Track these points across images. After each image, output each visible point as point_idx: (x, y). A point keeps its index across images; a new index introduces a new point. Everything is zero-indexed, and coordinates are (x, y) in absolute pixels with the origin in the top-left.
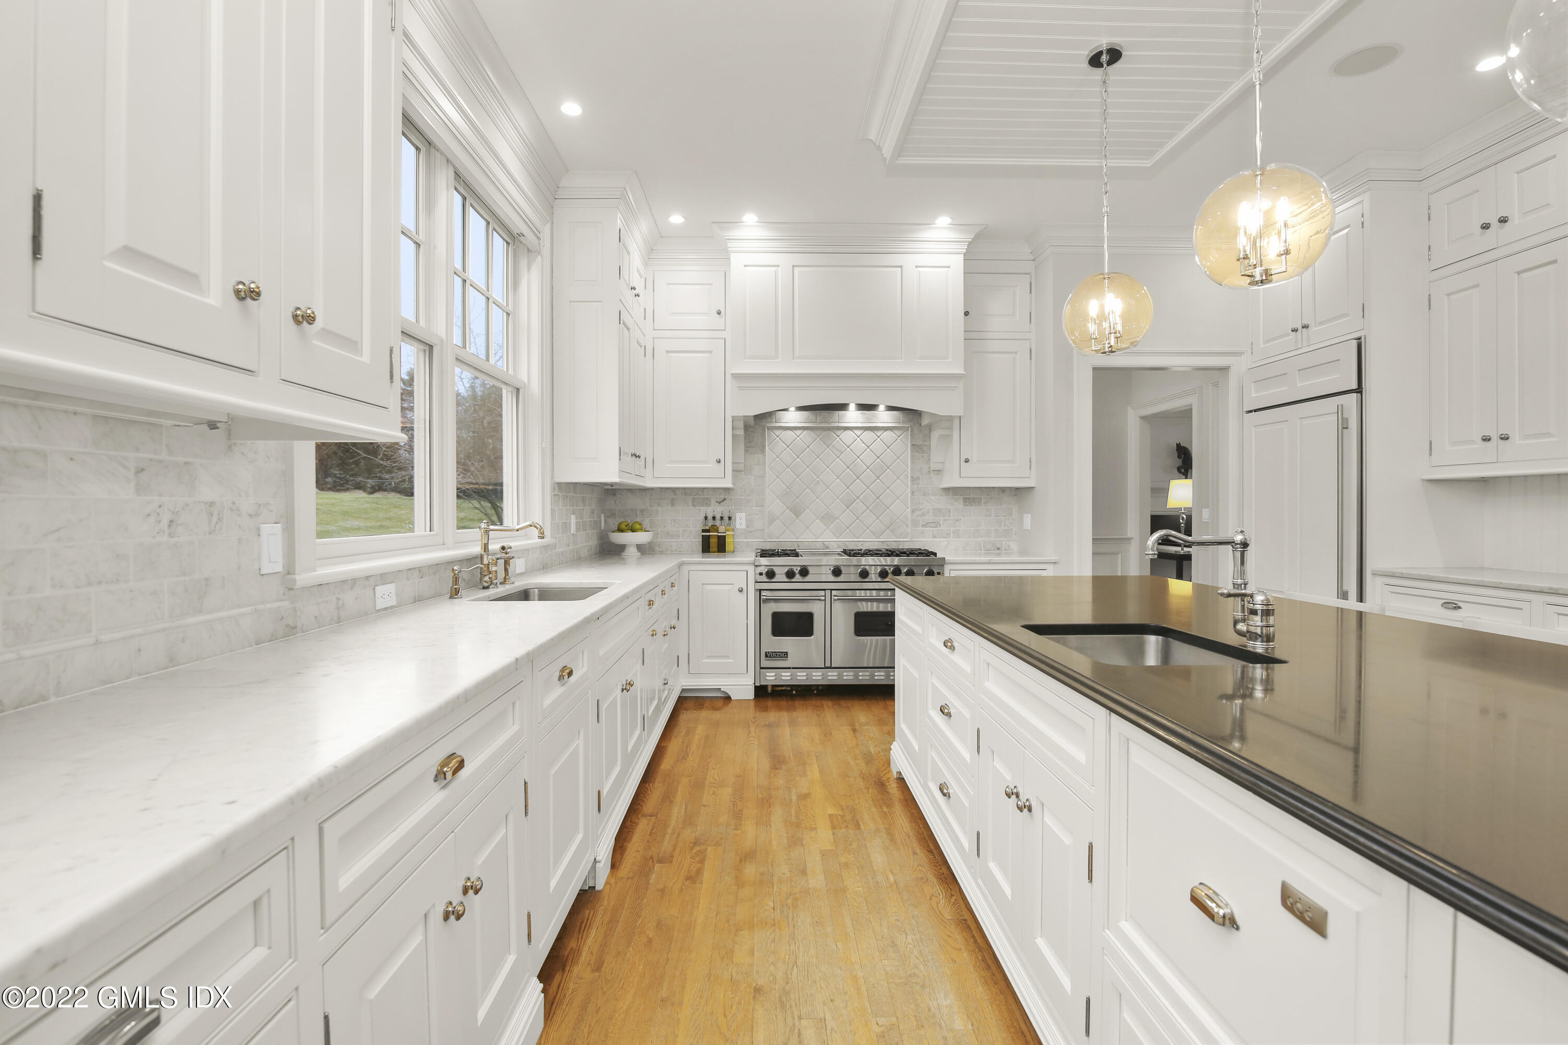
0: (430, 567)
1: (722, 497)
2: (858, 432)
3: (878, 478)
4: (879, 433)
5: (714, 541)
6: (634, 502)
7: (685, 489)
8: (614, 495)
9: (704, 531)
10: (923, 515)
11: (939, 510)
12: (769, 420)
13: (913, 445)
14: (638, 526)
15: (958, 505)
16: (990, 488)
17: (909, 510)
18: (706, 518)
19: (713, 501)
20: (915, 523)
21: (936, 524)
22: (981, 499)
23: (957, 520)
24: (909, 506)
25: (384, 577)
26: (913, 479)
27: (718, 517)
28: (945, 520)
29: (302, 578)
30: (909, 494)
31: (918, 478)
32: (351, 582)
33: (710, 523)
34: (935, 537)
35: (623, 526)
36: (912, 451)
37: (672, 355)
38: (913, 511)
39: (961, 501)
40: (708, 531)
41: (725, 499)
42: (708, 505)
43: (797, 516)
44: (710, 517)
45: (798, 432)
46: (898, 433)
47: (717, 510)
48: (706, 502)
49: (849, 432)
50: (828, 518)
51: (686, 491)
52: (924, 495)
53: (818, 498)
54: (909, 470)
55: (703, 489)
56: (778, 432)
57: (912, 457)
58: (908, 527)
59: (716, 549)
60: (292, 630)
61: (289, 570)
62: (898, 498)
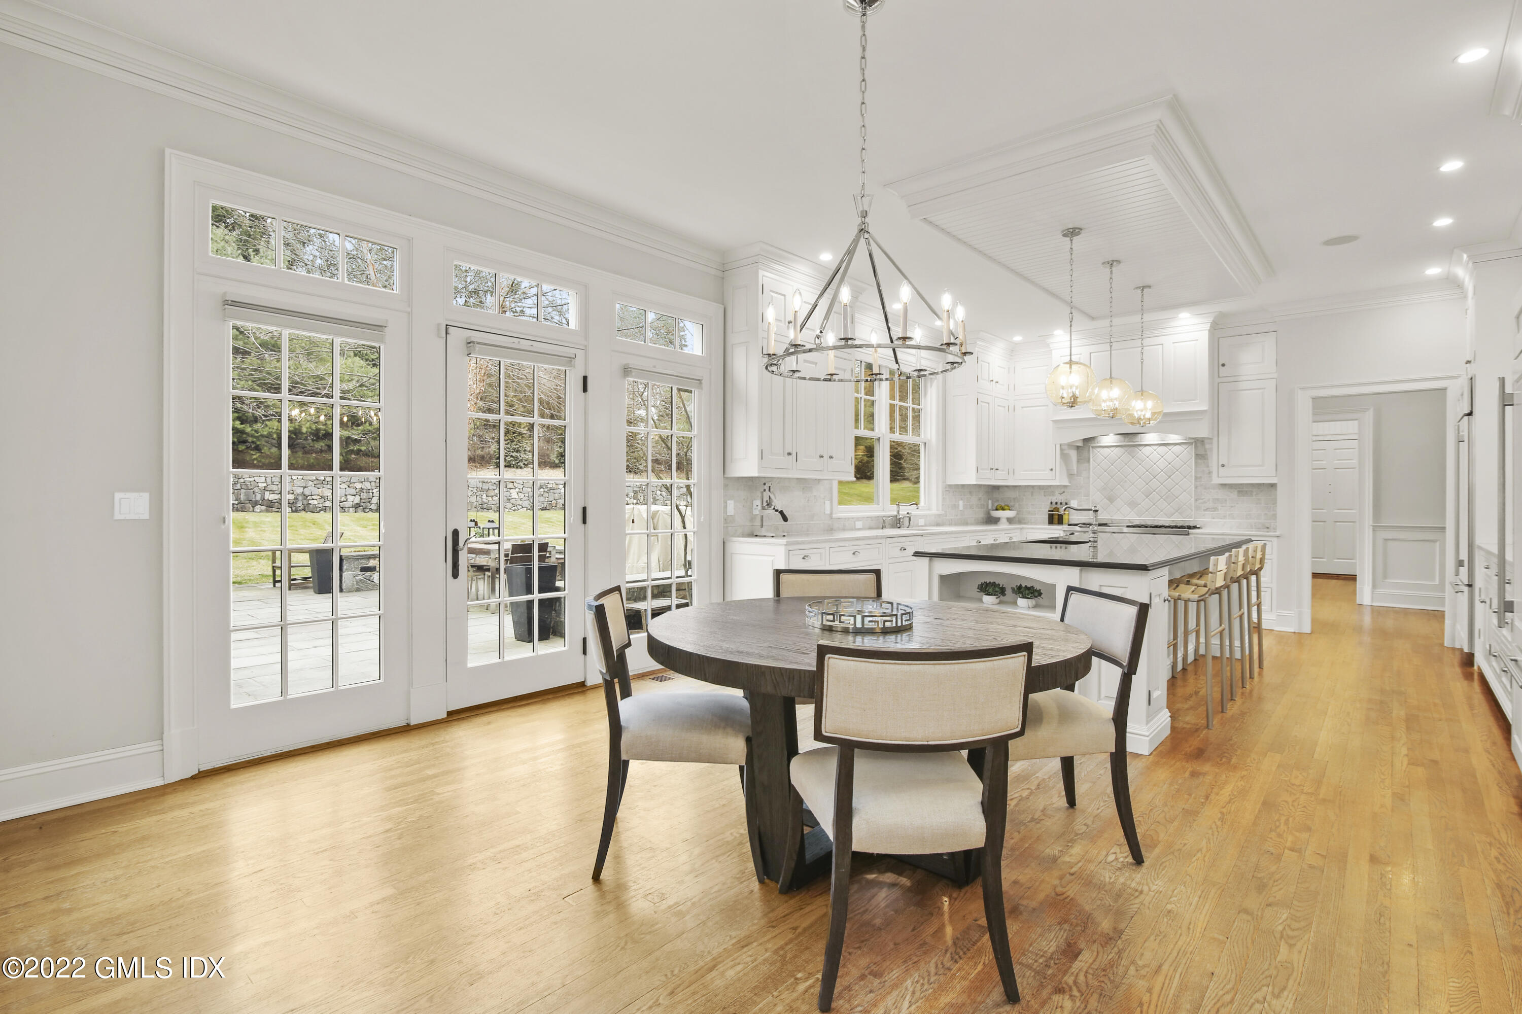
0: (876, 517)
1: (1062, 490)
2: (1155, 447)
3: (1169, 477)
4: (1170, 447)
5: (1056, 517)
6: (1010, 494)
7: (1039, 486)
8: (998, 489)
9: (1049, 511)
10: (1205, 502)
11: (1218, 499)
12: (1093, 442)
13: (1197, 455)
14: (1006, 507)
15: (1234, 495)
16: (1260, 484)
17: (1193, 499)
18: (1051, 503)
19: (1057, 493)
20: (1198, 508)
21: (1215, 509)
22: (1252, 491)
23: (1232, 507)
24: (1193, 496)
25: (858, 519)
26: (1196, 478)
27: (1059, 503)
28: (1222, 506)
29: (834, 516)
30: (1193, 489)
31: (1201, 477)
32: (848, 519)
33: (1055, 506)
34: (1214, 518)
35: (998, 507)
36: (1196, 459)
37: (1025, 409)
38: (1196, 500)
39: (1236, 493)
40: (1052, 511)
41: (1064, 492)
42: (1053, 495)
43: (1112, 503)
44: (1054, 503)
45: (1112, 449)
46: (1185, 446)
47: (1058, 498)
48: (1053, 493)
49: (1148, 448)
50: (1133, 504)
51: (1040, 487)
52: (1205, 489)
53: (1126, 491)
54: (1193, 471)
55: (1050, 486)
56: (1099, 449)
57: (1196, 463)
58: (1192, 511)
59: (1057, 522)
60: (832, 529)
61: (831, 513)
62: (1185, 491)
